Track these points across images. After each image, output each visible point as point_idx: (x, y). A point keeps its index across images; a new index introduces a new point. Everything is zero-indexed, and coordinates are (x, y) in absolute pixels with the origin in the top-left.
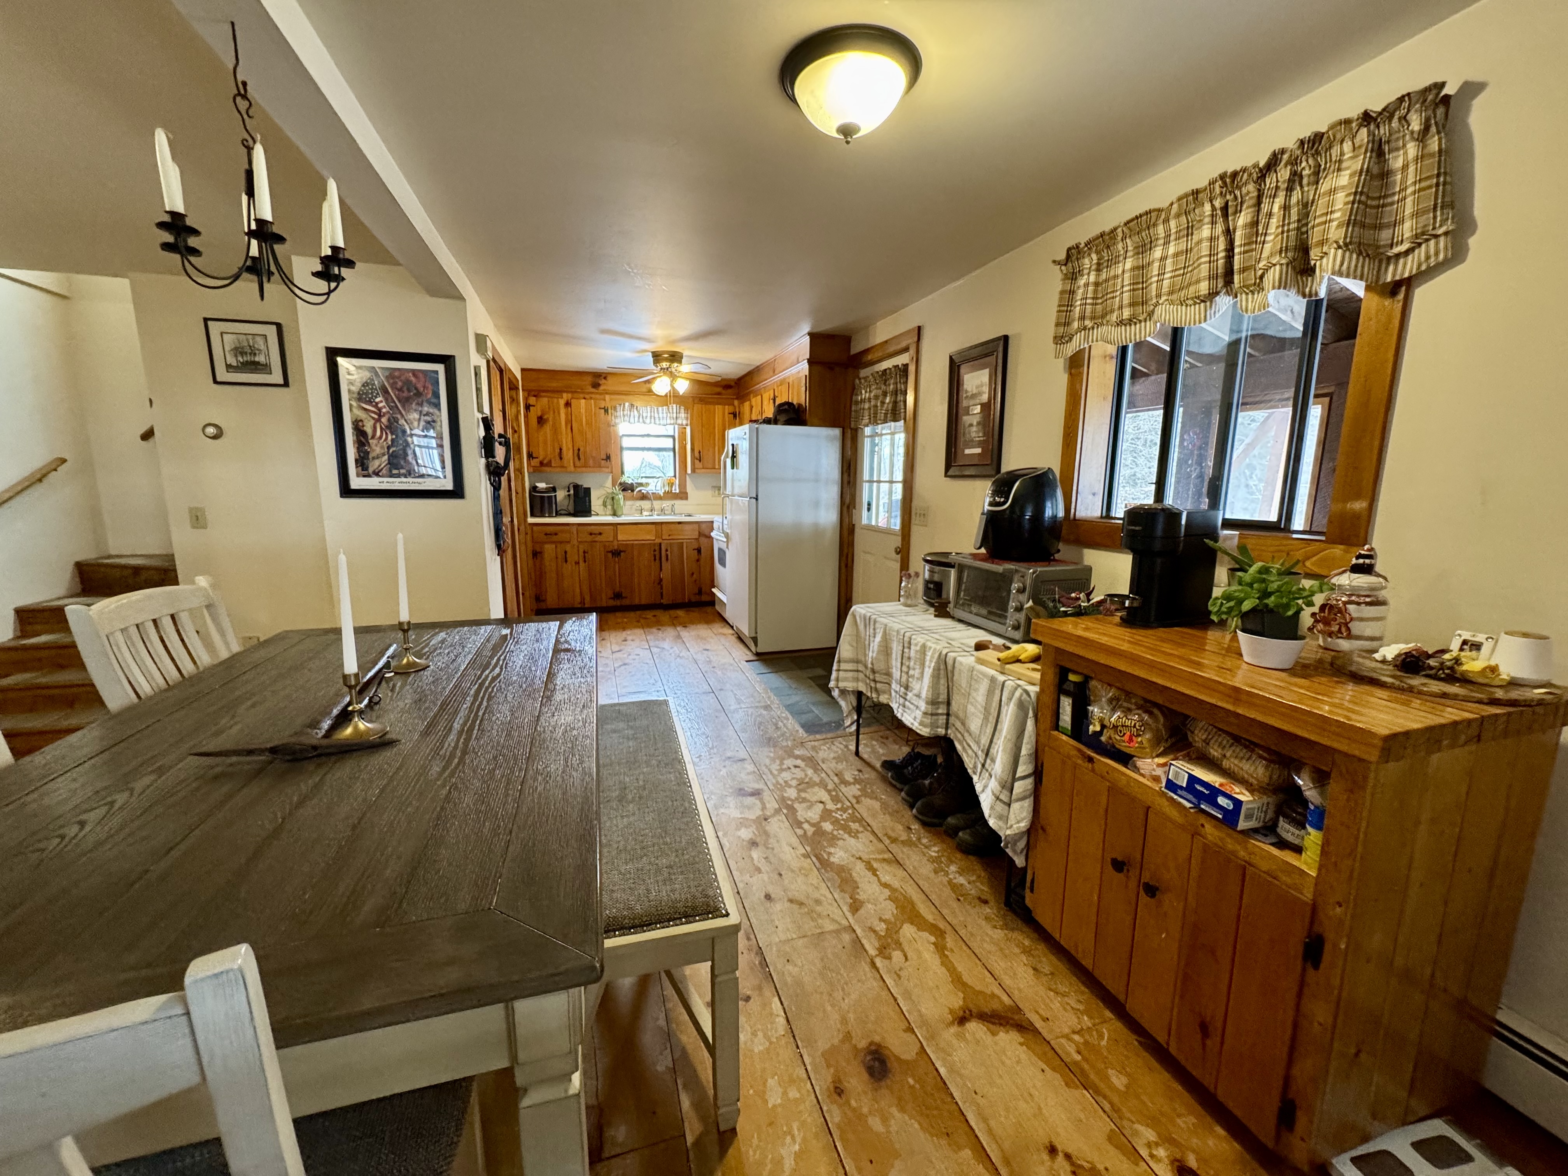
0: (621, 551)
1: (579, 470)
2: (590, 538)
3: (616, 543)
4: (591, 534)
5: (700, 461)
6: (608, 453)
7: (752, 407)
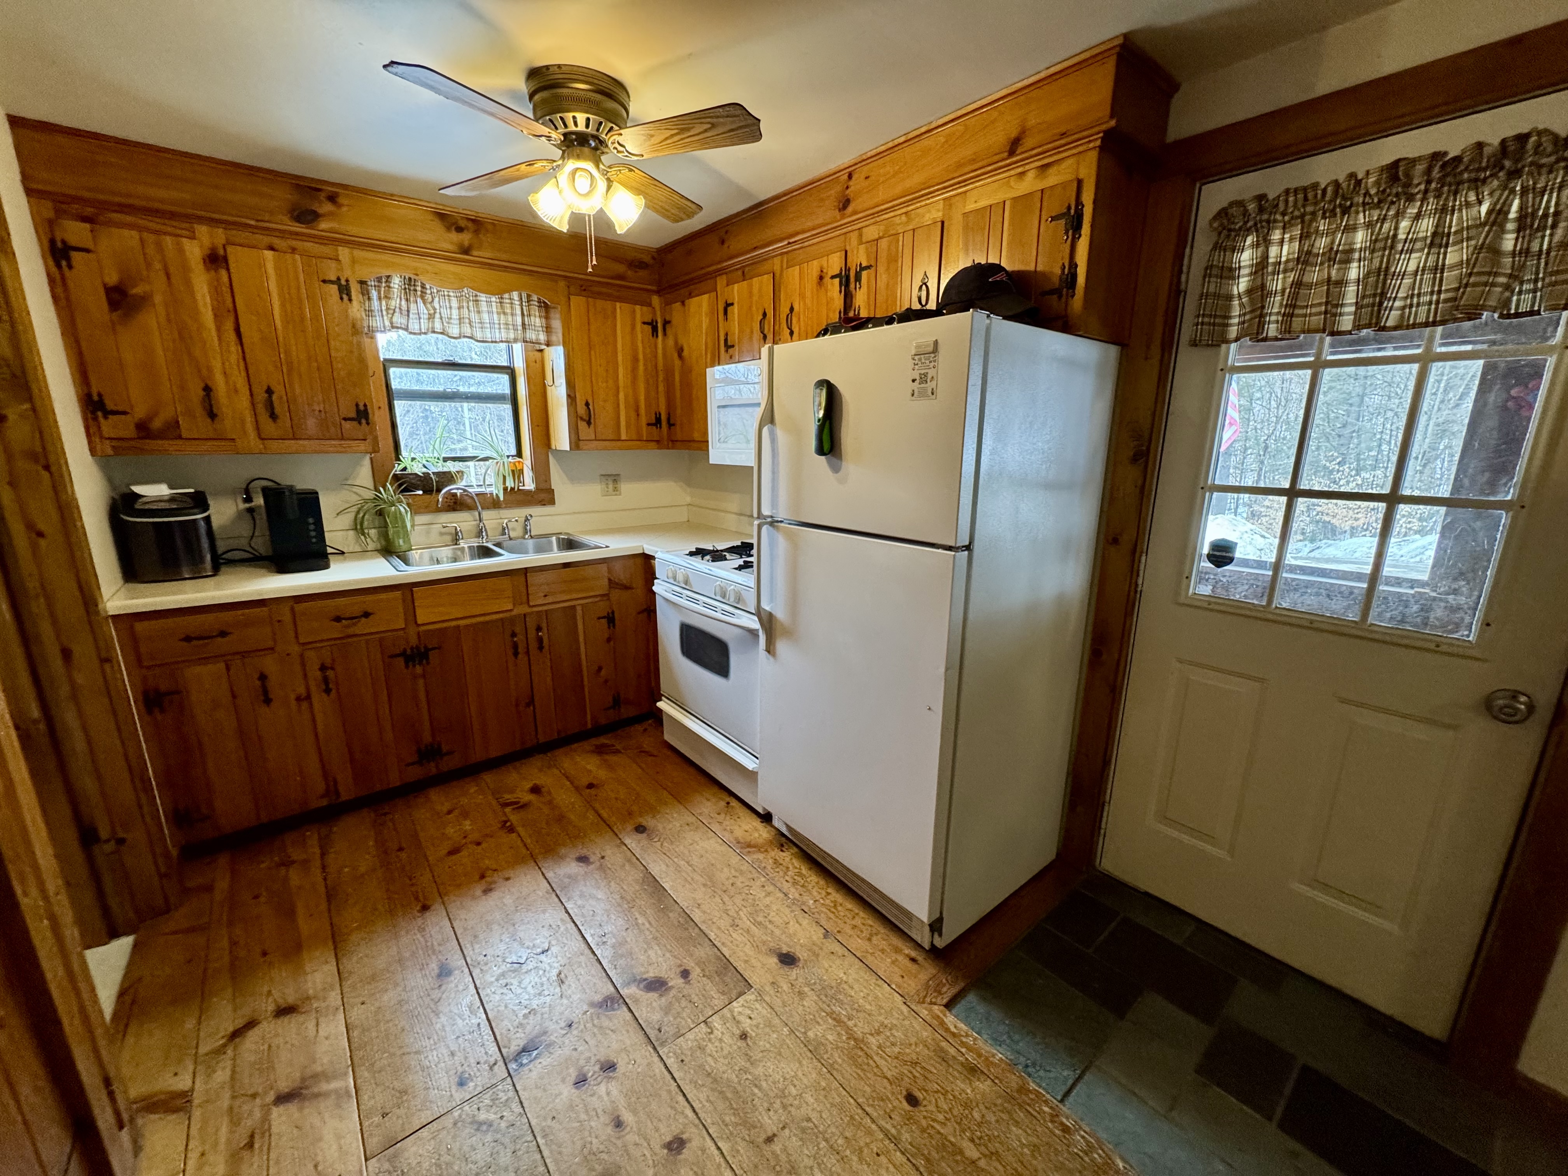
0: (427, 650)
1: (274, 445)
2: (335, 631)
3: (412, 631)
4: (338, 619)
5: (589, 423)
6: (357, 405)
7: (728, 305)
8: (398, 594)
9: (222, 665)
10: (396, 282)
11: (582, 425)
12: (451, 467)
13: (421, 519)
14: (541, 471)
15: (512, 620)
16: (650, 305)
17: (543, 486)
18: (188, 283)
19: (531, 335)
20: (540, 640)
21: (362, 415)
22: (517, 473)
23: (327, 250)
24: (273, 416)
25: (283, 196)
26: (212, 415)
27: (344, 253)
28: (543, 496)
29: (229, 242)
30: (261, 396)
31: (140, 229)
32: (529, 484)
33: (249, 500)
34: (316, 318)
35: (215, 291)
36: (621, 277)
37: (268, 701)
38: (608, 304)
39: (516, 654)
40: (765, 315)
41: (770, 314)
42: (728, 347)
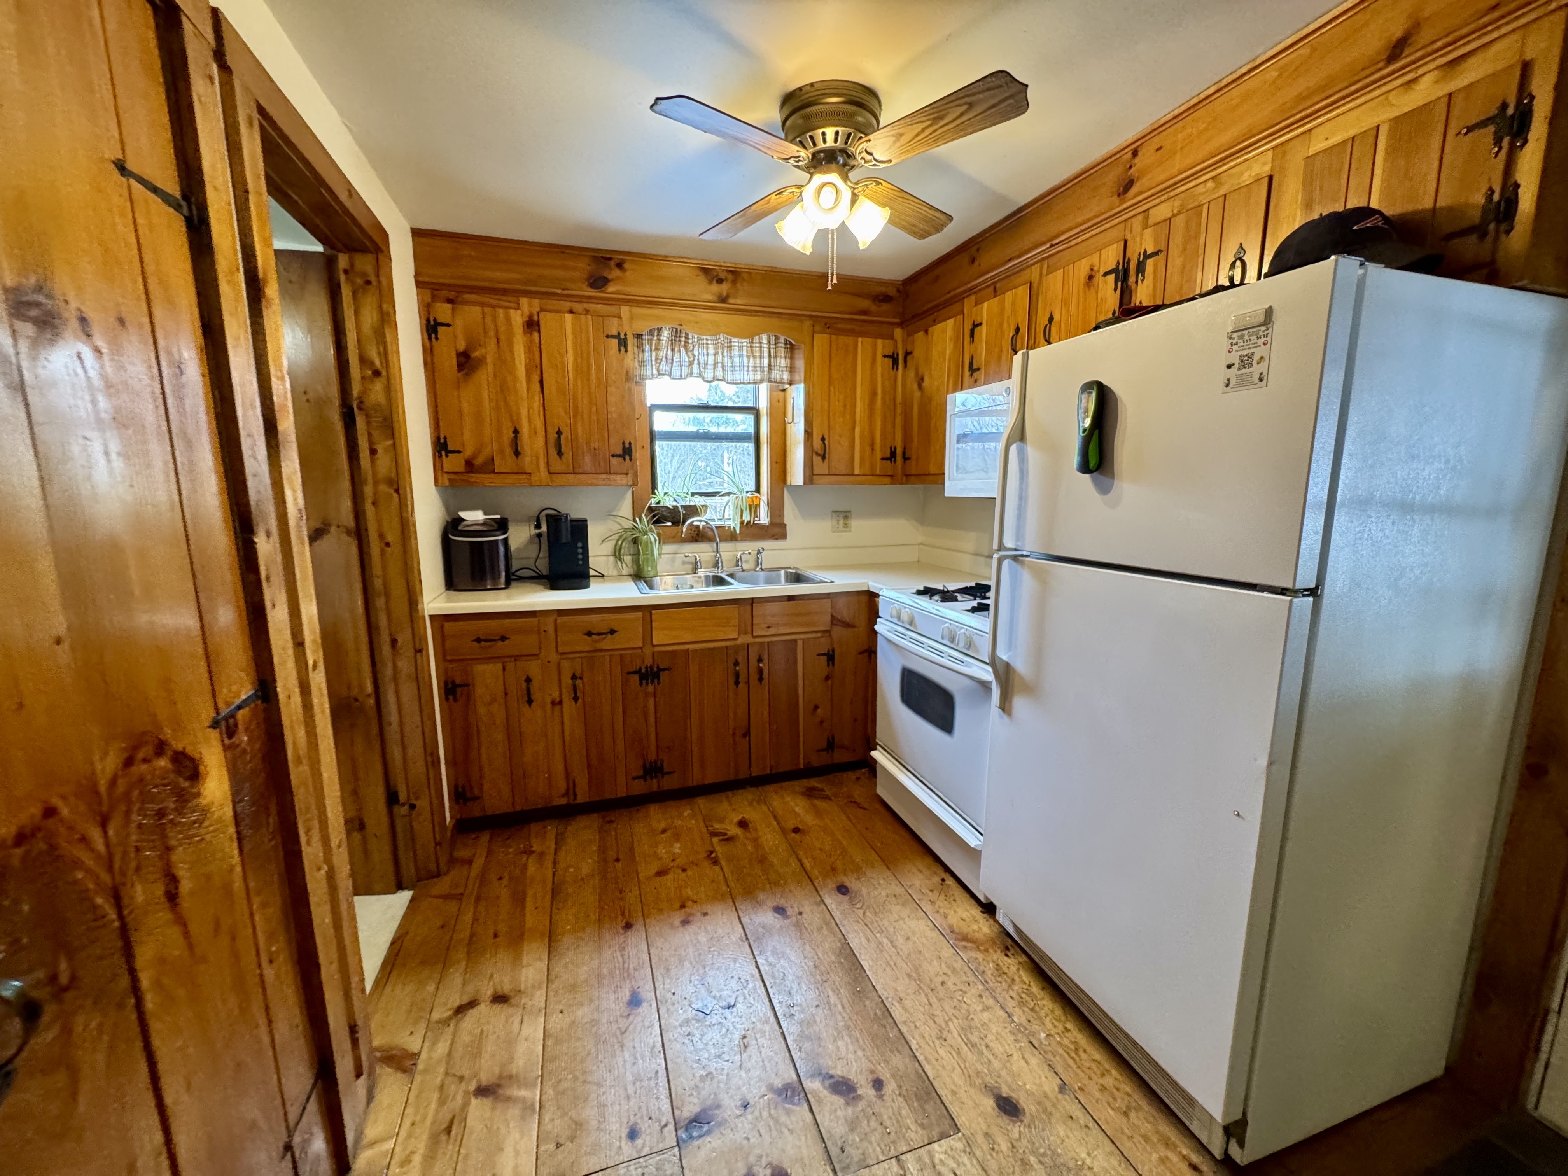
0: (660, 670)
1: (559, 479)
2: (586, 644)
3: (648, 651)
4: (589, 634)
5: (824, 458)
6: (624, 443)
7: (976, 325)
8: (639, 615)
9: (500, 666)
10: (666, 333)
11: (817, 460)
12: (698, 501)
13: (668, 548)
14: (776, 508)
15: (737, 649)
16: (892, 337)
17: (777, 521)
18: (510, 343)
19: (776, 375)
20: (760, 671)
21: (627, 452)
22: (754, 508)
23: (612, 309)
24: (560, 453)
25: (583, 267)
26: (517, 453)
27: (625, 310)
28: (776, 530)
29: (542, 310)
30: (553, 436)
31: (482, 305)
32: (764, 519)
33: (538, 526)
34: (599, 367)
35: (529, 350)
36: (864, 312)
37: (530, 702)
38: (850, 340)
39: (737, 683)
40: (1018, 330)
41: (1024, 329)
42: (973, 370)
